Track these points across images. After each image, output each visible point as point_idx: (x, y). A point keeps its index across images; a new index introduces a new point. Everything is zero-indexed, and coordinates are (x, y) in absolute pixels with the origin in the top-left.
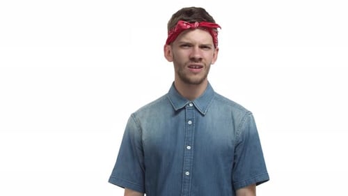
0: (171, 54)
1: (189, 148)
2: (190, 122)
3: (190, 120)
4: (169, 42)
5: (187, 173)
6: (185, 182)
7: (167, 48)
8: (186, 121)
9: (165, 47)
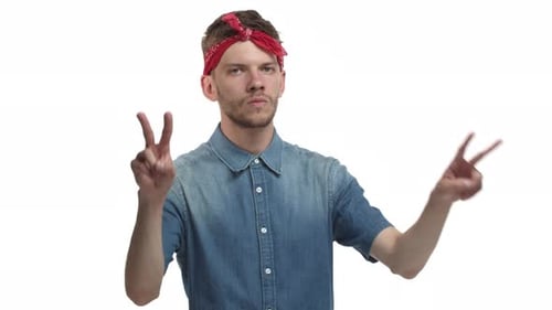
0: (214, 89)
1: (264, 230)
2: (259, 190)
3: (258, 186)
4: (208, 70)
5: (268, 271)
6: (266, 285)
7: (205, 80)
8: (253, 187)
9: (202, 79)
